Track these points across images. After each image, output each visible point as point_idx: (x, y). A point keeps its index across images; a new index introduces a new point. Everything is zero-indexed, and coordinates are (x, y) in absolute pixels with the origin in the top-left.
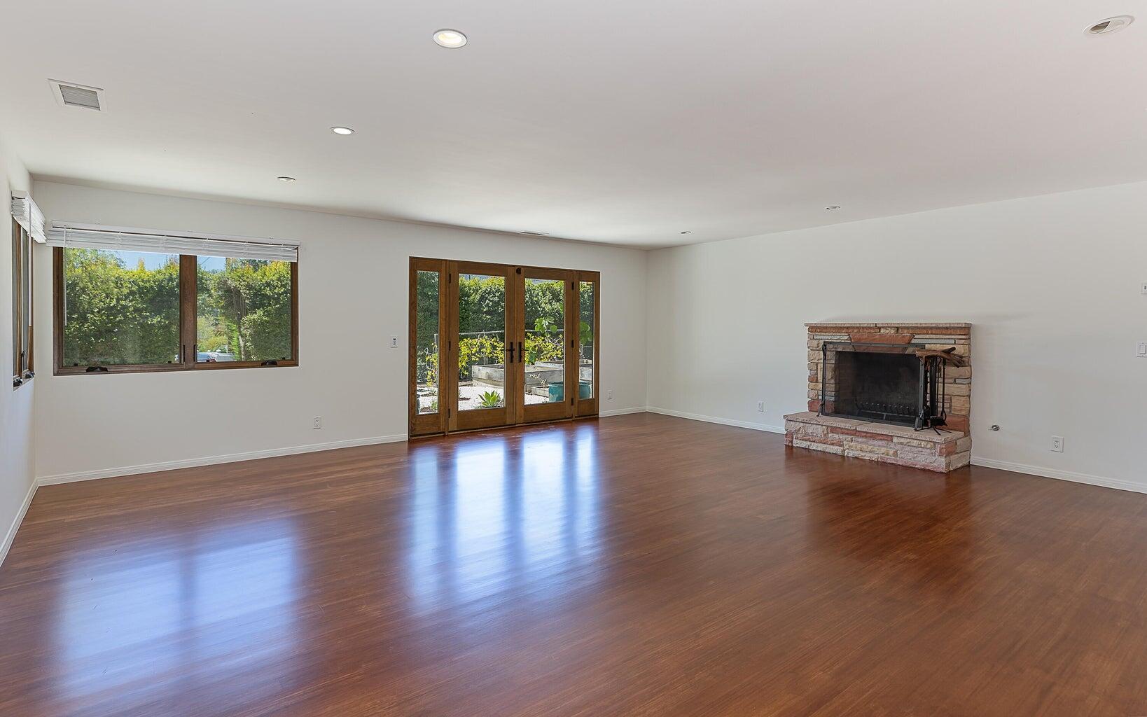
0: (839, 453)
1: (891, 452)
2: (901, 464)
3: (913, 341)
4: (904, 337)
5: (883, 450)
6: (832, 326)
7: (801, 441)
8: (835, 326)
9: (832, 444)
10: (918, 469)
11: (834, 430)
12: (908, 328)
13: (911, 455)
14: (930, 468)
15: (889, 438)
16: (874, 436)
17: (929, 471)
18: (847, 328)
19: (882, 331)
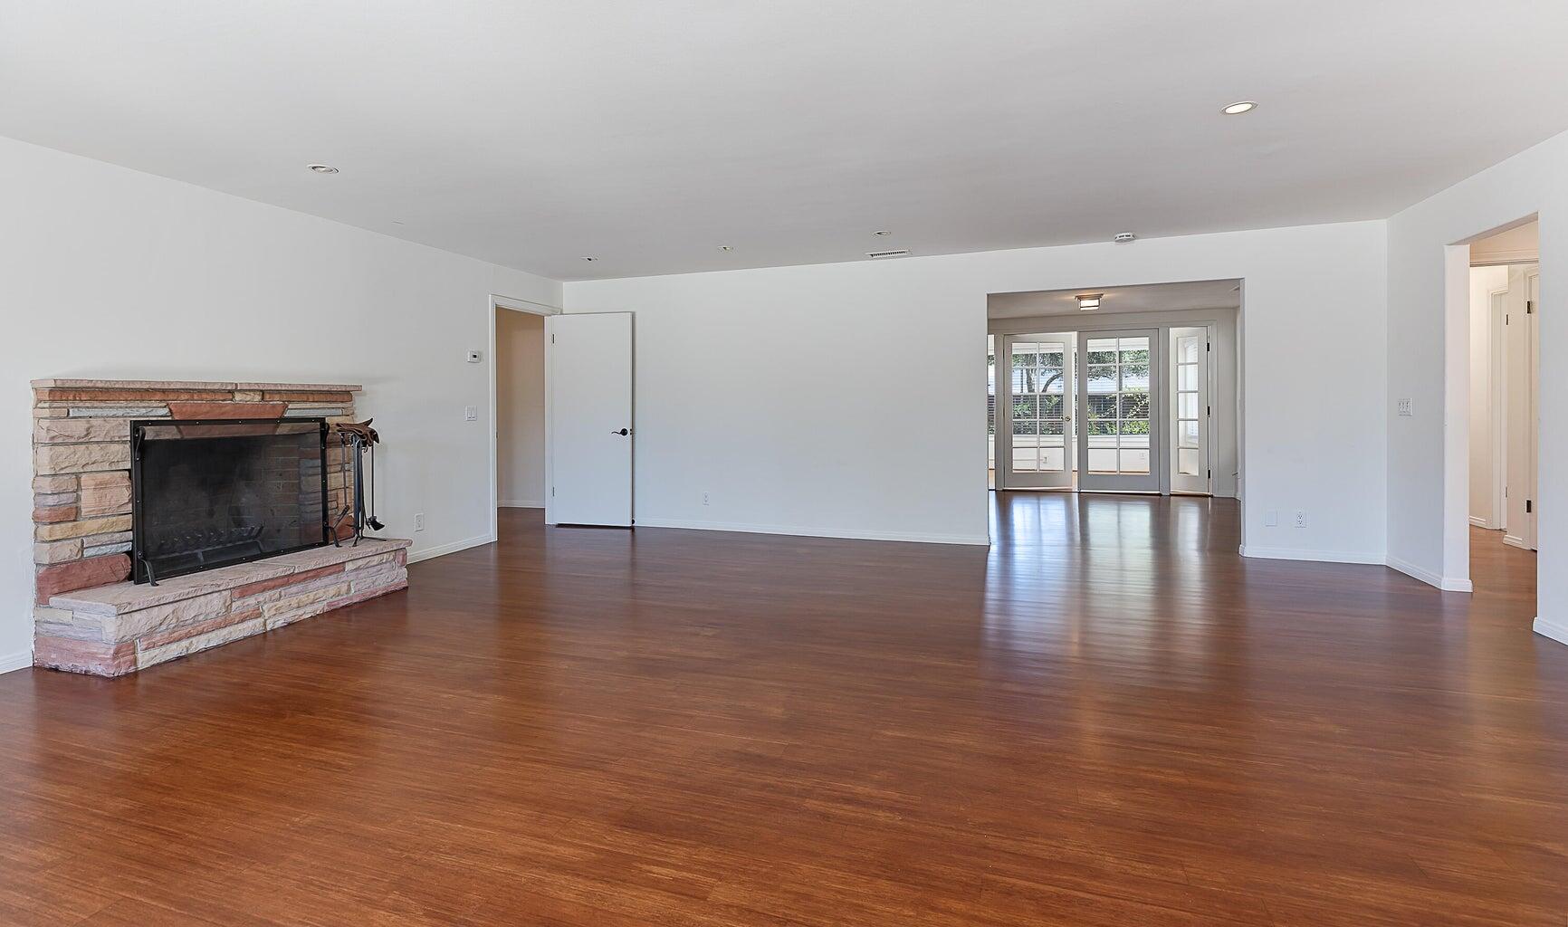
0: (259, 630)
1: (344, 588)
2: (358, 600)
3: (288, 414)
4: (274, 406)
5: (332, 590)
6: (138, 386)
7: (163, 649)
8: (147, 386)
9: (242, 621)
10: (379, 597)
11: (245, 590)
12: (279, 392)
13: (369, 580)
14: (392, 589)
15: (339, 567)
16: (317, 573)
17: (393, 592)
18: (164, 391)
19: (238, 397)
